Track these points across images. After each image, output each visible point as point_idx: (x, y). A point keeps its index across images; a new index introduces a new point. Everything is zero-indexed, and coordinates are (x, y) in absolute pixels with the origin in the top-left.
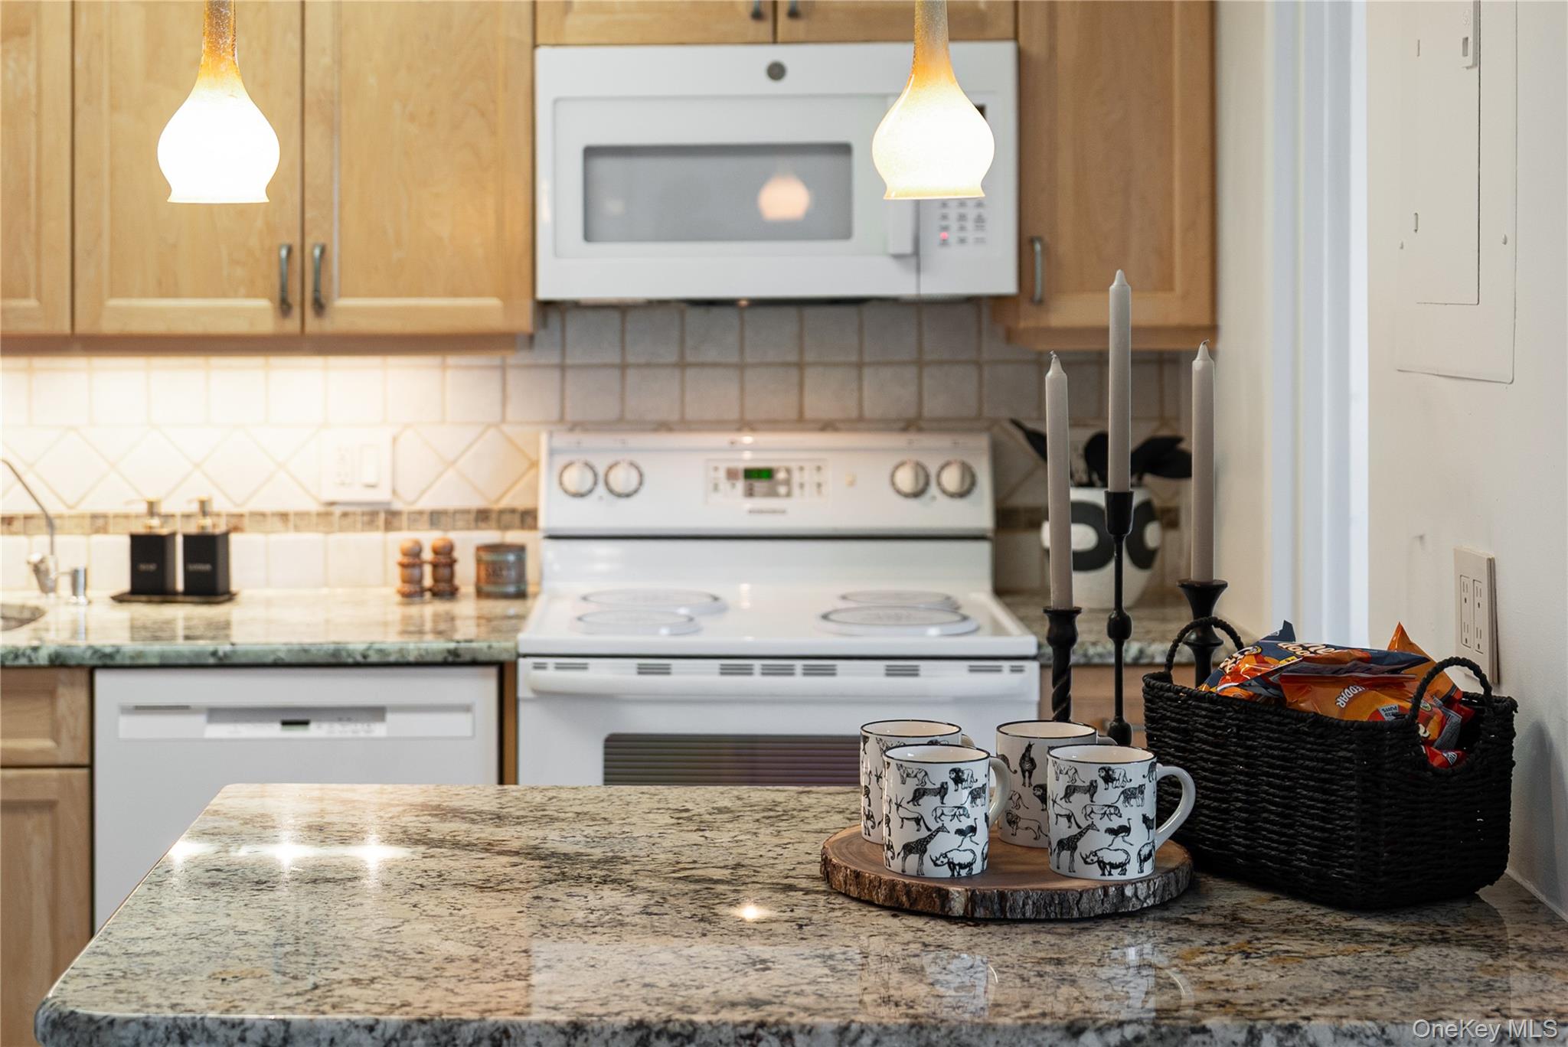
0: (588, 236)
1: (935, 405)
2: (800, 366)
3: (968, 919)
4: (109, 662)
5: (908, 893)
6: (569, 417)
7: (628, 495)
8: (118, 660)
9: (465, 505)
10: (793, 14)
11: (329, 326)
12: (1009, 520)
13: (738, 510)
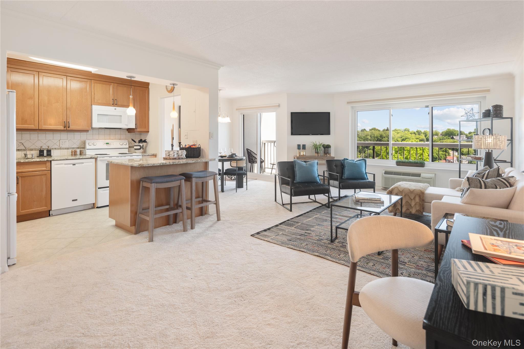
0: (98, 122)
2: (110, 134)
4: (53, 161)
7: (95, 146)
8: (55, 160)
9: (76, 147)
10: (116, 104)
11: (69, 129)
12: (130, 147)
13: (106, 146)
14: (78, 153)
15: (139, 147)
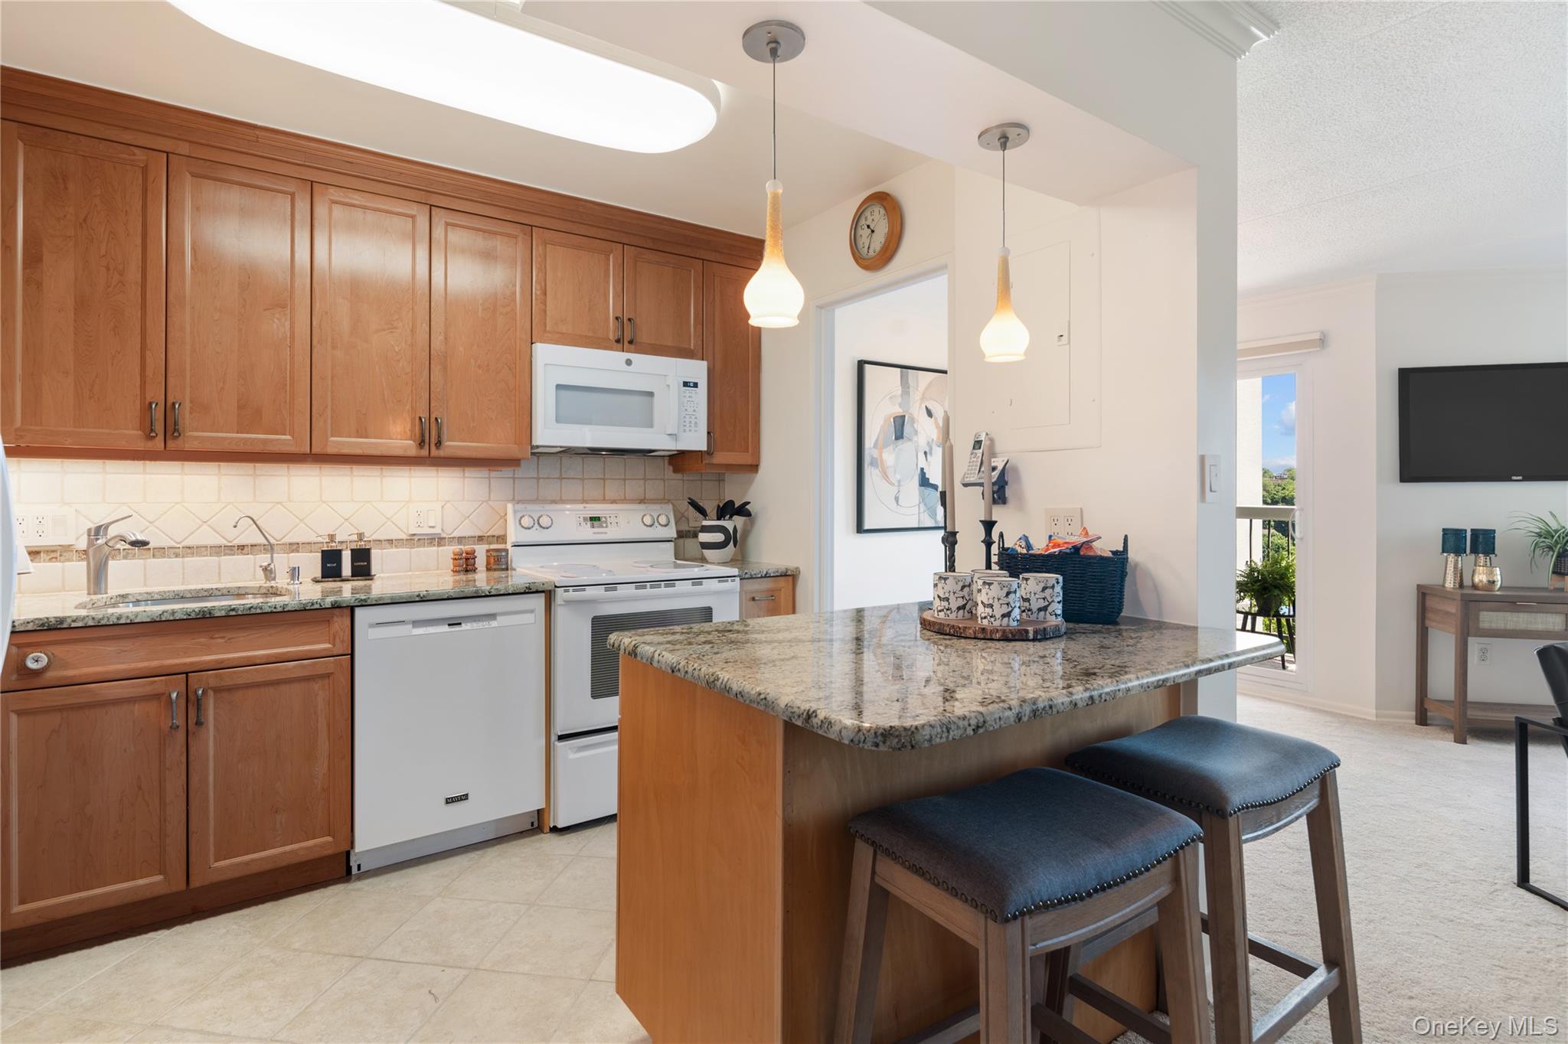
0: (557, 421)
1: (650, 495)
2: (604, 479)
4: (364, 603)
5: (1012, 633)
6: (516, 498)
7: (547, 528)
8: (369, 602)
9: (473, 535)
10: (631, 342)
11: (442, 453)
12: (681, 535)
13: (588, 533)
14: (481, 562)
15: (719, 537)
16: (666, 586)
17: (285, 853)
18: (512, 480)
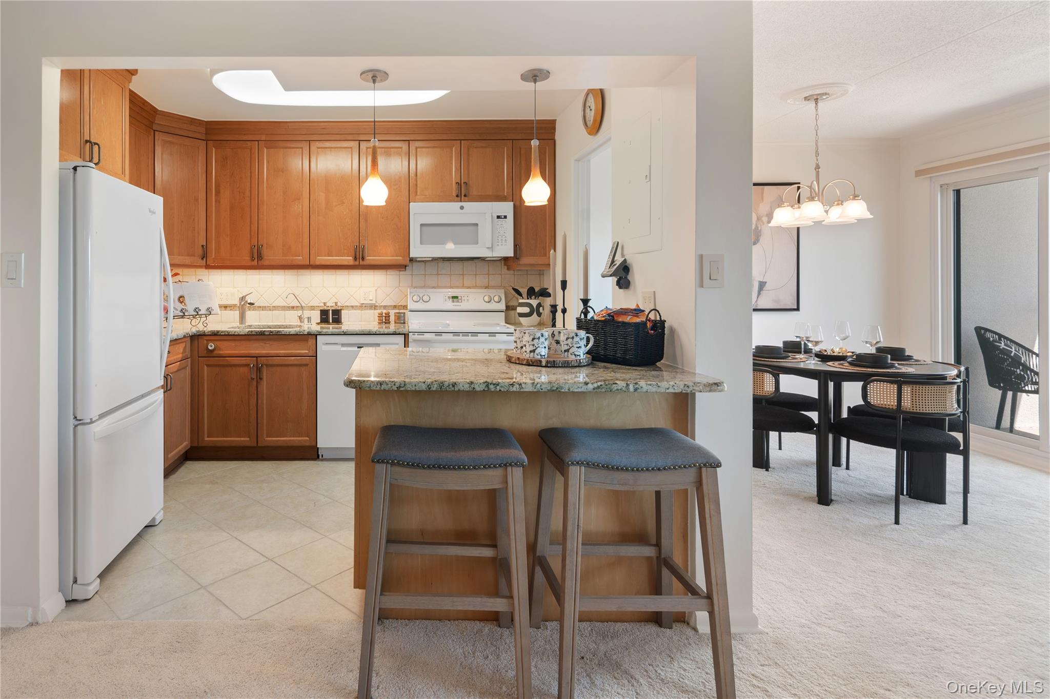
0: (421, 244)
1: (491, 284)
2: (463, 275)
3: (546, 366)
4: (319, 334)
5: (532, 361)
6: (413, 285)
7: (427, 302)
8: (322, 333)
9: (390, 305)
10: (465, 196)
11: (365, 263)
12: (508, 308)
13: (450, 305)
14: (392, 318)
15: (526, 310)
16: (472, 336)
17: (290, 440)
18: (411, 276)
